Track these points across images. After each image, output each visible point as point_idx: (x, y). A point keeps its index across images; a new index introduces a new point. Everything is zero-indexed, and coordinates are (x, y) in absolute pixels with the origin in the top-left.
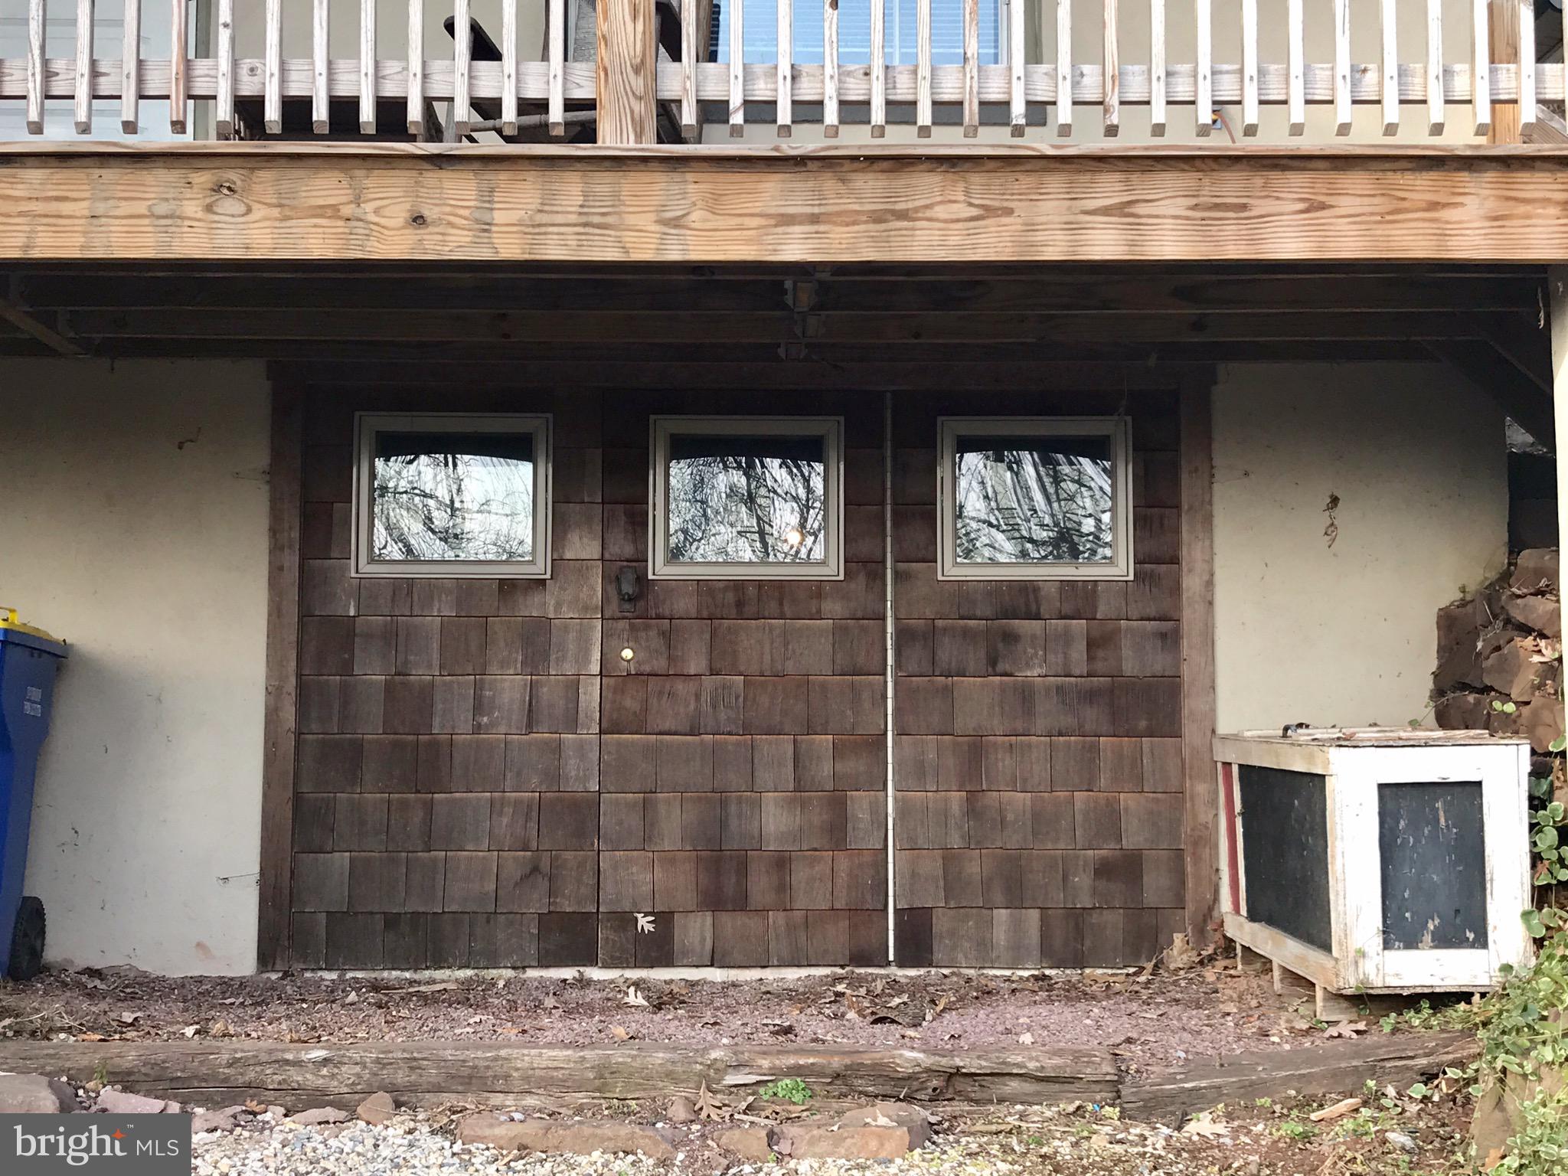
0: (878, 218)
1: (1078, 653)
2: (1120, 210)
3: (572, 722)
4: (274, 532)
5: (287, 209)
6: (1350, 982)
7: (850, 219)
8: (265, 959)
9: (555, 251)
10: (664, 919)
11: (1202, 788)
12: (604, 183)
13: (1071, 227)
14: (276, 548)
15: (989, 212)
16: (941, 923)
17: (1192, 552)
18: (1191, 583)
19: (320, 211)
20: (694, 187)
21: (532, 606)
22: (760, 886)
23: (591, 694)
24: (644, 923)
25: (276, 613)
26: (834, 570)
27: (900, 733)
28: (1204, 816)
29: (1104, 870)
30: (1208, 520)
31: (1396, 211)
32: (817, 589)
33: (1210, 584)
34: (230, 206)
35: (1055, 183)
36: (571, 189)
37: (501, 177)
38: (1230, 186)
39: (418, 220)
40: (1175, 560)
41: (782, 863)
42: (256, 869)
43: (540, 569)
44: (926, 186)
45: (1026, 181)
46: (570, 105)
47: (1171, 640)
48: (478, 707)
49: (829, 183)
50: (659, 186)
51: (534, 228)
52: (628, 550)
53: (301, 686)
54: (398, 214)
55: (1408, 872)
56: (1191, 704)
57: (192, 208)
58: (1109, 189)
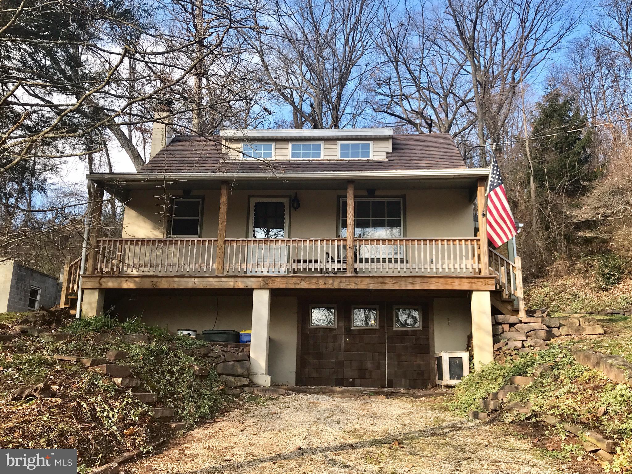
0: (381, 283)
1: (414, 341)
2: (412, 283)
3: (340, 350)
4: (298, 321)
5: (310, 282)
6: (445, 384)
7: (378, 283)
8: (297, 384)
9: (342, 288)
10: (353, 380)
11: (433, 362)
12: (347, 279)
13: (405, 285)
14: (298, 324)
15: (395, 283)
16: (394, 381)
17: (431, 326)
18: (431, 331)
19: (314, 283)
20: (359, 280)
21: (334, 332)
22: (367, 375)
23: (343, 346)
24: (350, 380)
25: (298, 333)
26: (378, 328)
27: (388, 352)
28: (433, 366)
29: (418, 374)
30: (433, 321)
31: (446, 283)
32: (375, 331)
33: (433, 331)
34: (303, 282)
35: (403, 279)
36: (344, 280)
37: (335, 278)
38: (426, 280)
39: (325, 284)
40: (428, 327)
41: (371, 372)
42: (295, 370)
43: (335, 327)
44: (388, 280)
45: (400, 279)
46: (343, 269)
47: (428, 339)
48: (326, 347)
49: (375, 279)
50: (354, 280)
51: (339, 285)
52: (348, 325)
53: (302, 344)
54: (323, 283)
55: (453, 369)
56: (431, 349)
57: (299, 282)
58: (410, 280)
